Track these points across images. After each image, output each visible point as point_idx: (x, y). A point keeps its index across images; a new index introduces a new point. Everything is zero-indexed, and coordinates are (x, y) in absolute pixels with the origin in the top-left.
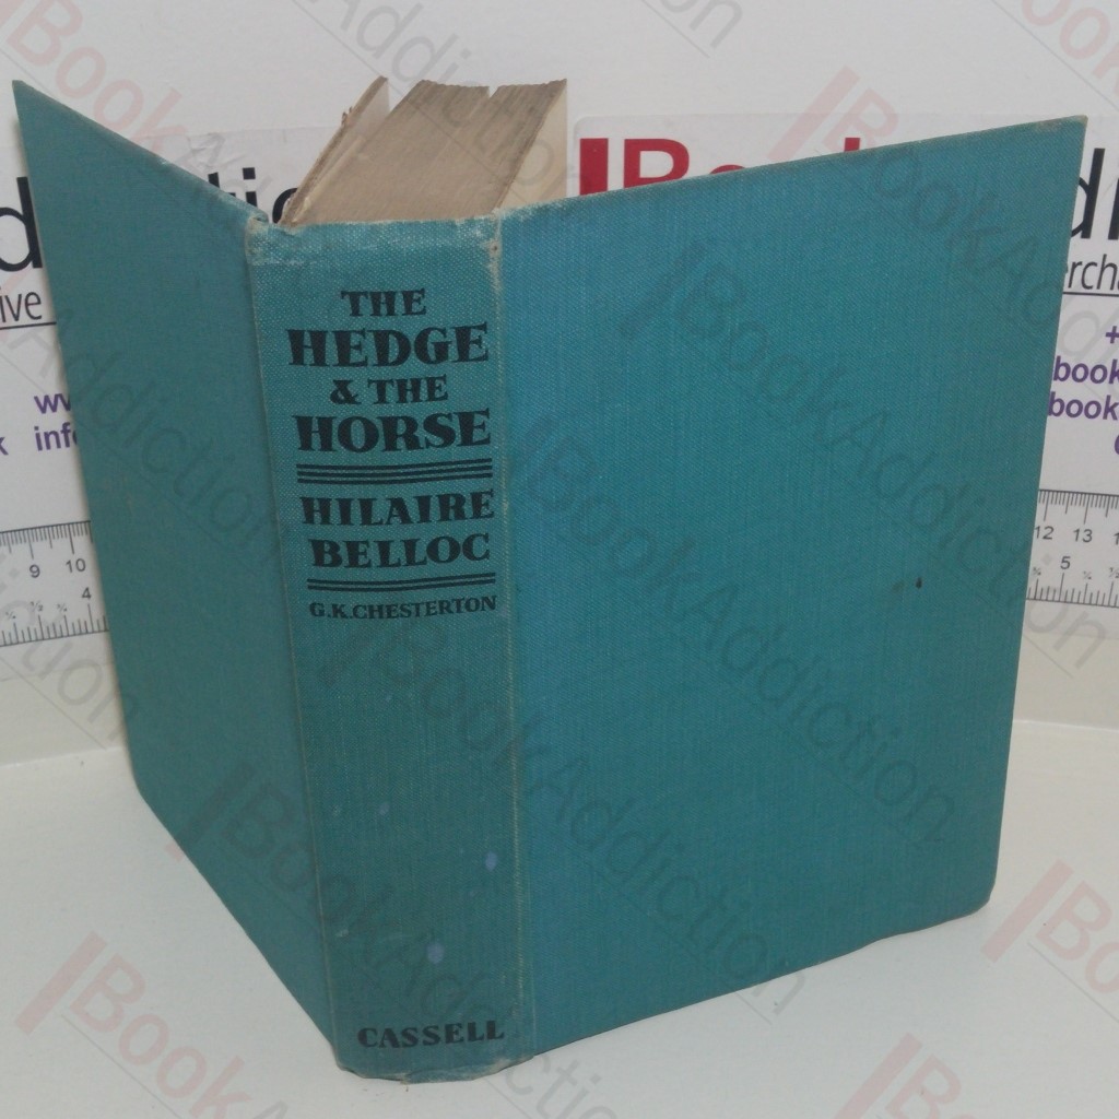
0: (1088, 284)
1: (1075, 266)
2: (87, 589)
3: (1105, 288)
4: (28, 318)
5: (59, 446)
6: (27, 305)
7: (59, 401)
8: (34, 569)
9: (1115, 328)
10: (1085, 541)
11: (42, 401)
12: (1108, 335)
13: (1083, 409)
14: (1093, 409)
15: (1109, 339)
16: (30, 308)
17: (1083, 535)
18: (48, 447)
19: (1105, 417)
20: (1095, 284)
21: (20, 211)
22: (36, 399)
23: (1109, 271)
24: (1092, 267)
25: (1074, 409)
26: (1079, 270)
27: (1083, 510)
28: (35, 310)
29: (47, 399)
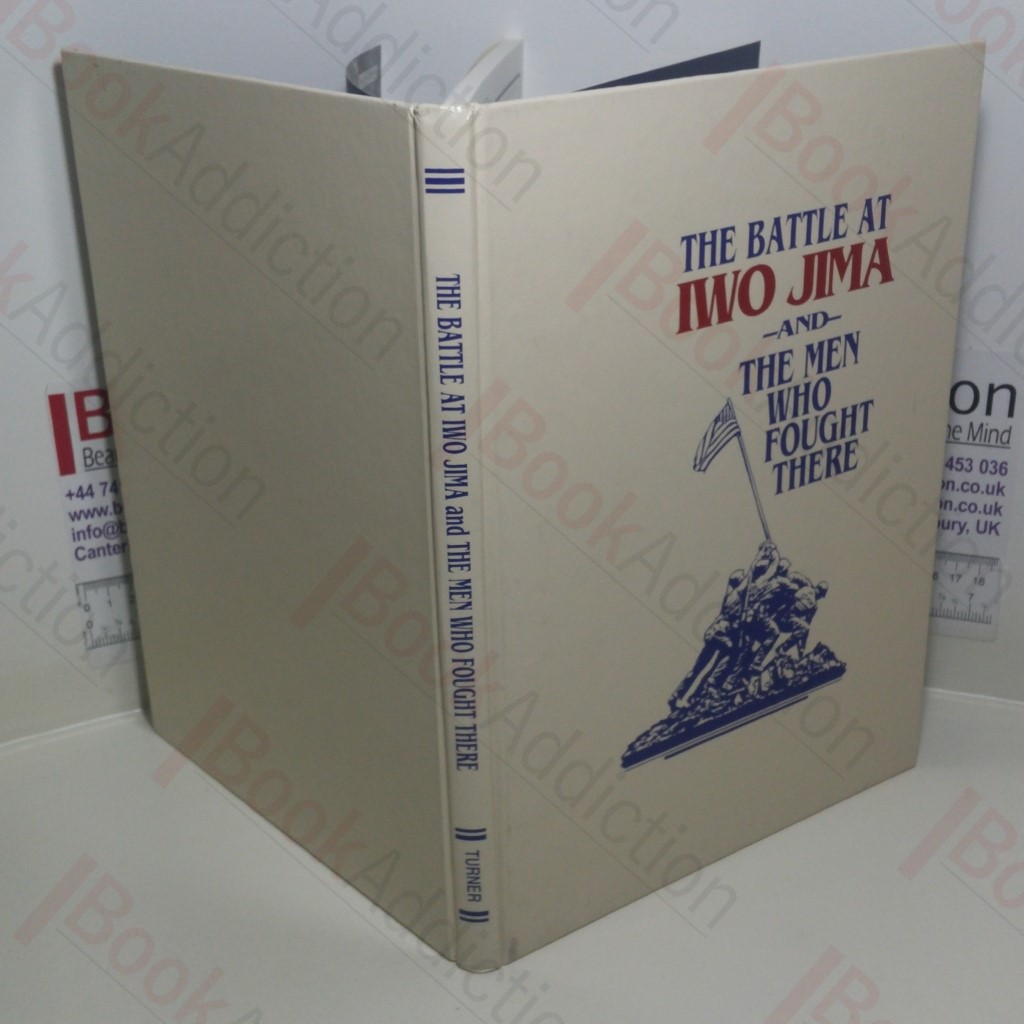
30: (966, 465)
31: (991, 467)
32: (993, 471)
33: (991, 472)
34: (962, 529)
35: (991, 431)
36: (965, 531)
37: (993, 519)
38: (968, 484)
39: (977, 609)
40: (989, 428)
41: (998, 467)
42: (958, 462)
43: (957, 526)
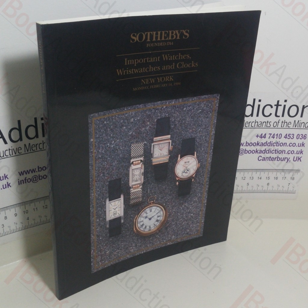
0: (252, 126)
1: (250, 122)
2: (28, 218)
3: (256, 127)
4: (18, 153)
5: (23, 183)
6: (18, 150)
7: (24, 172)
8: (16, 214)
9: (258, 135)
10: (252, 179)
11: (20, 173)
12: (256, 136)
13: (251, 152)
14: (253, 152)
15: (257, 137)
16: (19, 151)
17: (251, 178)
18: (21, 184)
19: (256, 153)
20: (254, 126)
21: (18, 128)
22: (19, 173)
23: (257, 123)
24: (253, 123)
25: (250, 152)
26: (251, 123)
27: (251, 173)
28: (20, 151)
29: (21, 172)
30: (291, 136)
31: (300, 137)
32: (301, 138)
33: (300, 139)
34: (288, 160)
35: (302, 123)
36: (289, 161)
37: (300, 156)
38: (291, 143)
39: (291, 189)
40: (301, 122)
41: (303, 137)
42: (288, 136)
43: (286, 159)
